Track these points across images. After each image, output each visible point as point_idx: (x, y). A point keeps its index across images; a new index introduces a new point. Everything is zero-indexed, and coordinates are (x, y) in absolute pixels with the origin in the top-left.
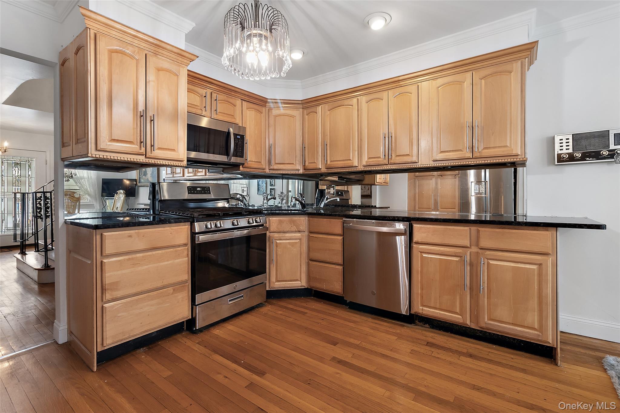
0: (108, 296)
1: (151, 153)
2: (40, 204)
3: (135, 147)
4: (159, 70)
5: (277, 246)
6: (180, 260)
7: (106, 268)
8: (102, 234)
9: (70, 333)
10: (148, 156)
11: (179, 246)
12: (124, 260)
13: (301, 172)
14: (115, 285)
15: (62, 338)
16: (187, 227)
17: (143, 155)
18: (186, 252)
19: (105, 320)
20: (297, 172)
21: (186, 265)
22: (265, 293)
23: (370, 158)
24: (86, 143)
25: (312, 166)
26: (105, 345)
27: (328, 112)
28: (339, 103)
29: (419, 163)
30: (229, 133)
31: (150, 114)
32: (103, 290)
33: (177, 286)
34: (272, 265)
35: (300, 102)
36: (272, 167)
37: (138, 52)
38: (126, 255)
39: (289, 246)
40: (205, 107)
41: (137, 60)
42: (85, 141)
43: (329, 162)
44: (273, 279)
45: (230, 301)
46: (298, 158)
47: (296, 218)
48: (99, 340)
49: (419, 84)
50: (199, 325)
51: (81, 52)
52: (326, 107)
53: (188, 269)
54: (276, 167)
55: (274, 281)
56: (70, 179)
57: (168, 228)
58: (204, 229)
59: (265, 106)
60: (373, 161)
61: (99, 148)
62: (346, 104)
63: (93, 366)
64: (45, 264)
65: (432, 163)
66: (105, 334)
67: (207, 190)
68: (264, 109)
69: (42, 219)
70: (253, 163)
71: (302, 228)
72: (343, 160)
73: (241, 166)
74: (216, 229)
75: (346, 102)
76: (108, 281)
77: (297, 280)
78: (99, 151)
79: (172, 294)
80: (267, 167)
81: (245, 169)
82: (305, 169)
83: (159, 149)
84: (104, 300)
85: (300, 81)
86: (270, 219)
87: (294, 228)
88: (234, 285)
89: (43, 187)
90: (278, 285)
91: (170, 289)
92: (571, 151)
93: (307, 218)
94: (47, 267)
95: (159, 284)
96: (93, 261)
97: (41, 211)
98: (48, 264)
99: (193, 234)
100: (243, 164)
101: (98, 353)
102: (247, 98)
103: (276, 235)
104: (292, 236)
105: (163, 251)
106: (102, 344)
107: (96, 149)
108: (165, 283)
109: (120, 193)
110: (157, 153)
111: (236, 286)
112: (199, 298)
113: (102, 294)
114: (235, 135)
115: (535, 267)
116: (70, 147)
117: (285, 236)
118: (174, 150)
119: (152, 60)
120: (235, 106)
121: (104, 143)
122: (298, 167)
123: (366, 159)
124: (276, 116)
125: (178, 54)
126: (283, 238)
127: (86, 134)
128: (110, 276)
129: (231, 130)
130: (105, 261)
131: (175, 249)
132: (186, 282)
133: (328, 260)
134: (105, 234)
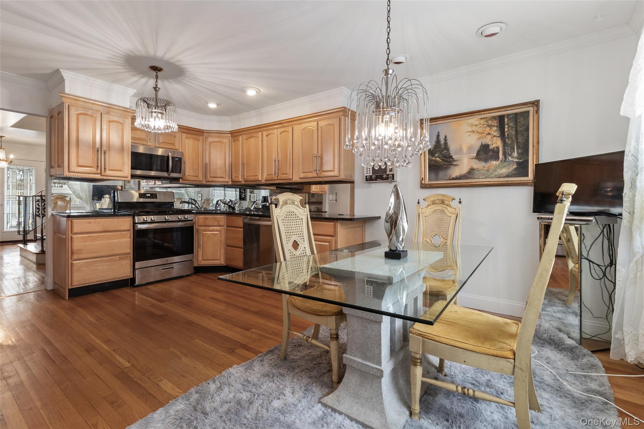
0: (75, 257)
1: (105, 173)
2: (39, 205)
3: (94, 170)
4: (110, 122)
5: (203, 236)
6: (124, 240)
7: (74, 240)
8: (72, 221)
9: (55, 283)
10: (102, 175)
11: (124, 231)
12: (86, 236)
13: (230, 183)
14: (80, 251)
15: (50, 287)
16: (130, 219)
17: (99, 174)
18: (129, 235)
19: (73, 271)
20: (227, 184)
21: (129, 243)
22: (193, 268)
23: (268, 175)
24: (63, 168)
25: (236, 179)
26: (73, 285)
27: (246, 141)
28: (251, 135)
29: (293, 180)
30: (168, 157)
31: (104, 148)
32: (72, 253)
33: (122, 256)
34: (199, 249)
35: (229, 132)
36: (207, 180)
37: (96, 113)
38: (87, 234)
39: (212, 236)
40: (150, 140)
41: (95, 117)
42: (62, 167)
43: (245, 177)
44: (200, 258)
45: (162, 269)
46: (227, 173)
47: (217, 216)
48: (70, 282)
49: (293, 126)
50: (137, 282)
51: (60, 114)
52: (244, 137)
53: (131, 246)
54: (210, 179)
55: (201, 260)
56: (63, 185)
57: (116, 219)
58: (142, 221)
59: (203, 135)
60: (270, 177)
61: (70, 171)
62: (255, 136)
63: (66, 297)
64: (42, 250)
65: (299, 179)
66: (73, 278)
67: (155, 196)
68: (201, 138)
69: (39, 217)
70: (191, 177)
71: (221, 223)
72: (254, 176)
73: (181, 179)
74: (152, 221)
75: (255, 135)
76: (75, 248)
77: (218, 260)
78: (71, 172)
79: (119, 260)
80: (204, 180)
81: (184, 181)
82: (232, 181)
83: (110, 170)
84: (73, 259)
85: (229, 117)
86: (199, 216)
87: (216, 224)
88: (166, 259)
89: (41, 192)
90: (203, 263)
91: (117, 257)
92: (371, 174)
93: (225, 217)
94: (43, 252)
95: (109, 253)
96: (66, 236)
97: (39, 211)
98: (44, 250)
99: (134, 223)
100: (181, 178)
101: (69, 289)
102: (185, 131)
103: (202, 228)
104: (214, 229)
105: (112, 233)
106: (72, 284)
107: (69, 171)
108: (114, 253)
109: (107, 198)
110: (108, 173)
111: (168, 260)
112: (138, 264)
113: (72, 255)
114: (173, 158)
115: (327, 244)
116: (55, 169)
117: (209, 229)
118: (120, 171)
119: (105, 117)
120: (175, 137)
121: (74, 168)
122: (227, 180)
123: (266, 176)
124: (211, 143)
125: (124, 111)
126: (207, 230)
127: (63, 162)
128: (77, 245)
129: (170, 154)
130: (73, 236)
131: (121, 233)
132: (129, 253)
133: (236, 245)
134: (74, 221)
